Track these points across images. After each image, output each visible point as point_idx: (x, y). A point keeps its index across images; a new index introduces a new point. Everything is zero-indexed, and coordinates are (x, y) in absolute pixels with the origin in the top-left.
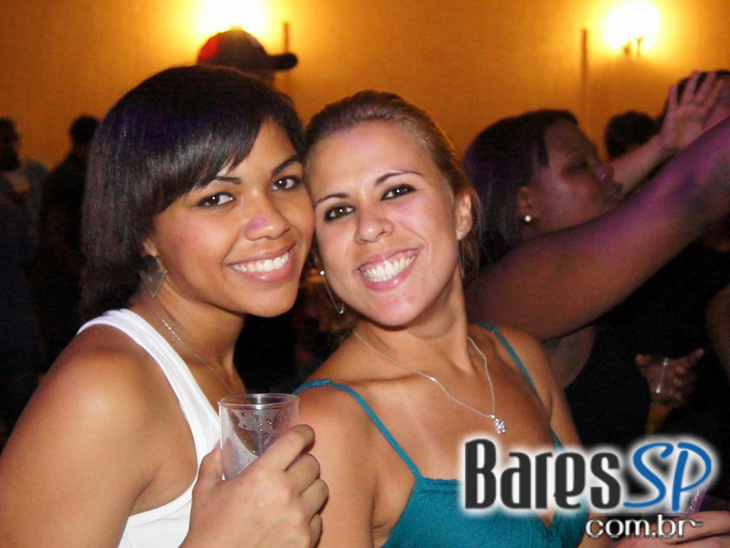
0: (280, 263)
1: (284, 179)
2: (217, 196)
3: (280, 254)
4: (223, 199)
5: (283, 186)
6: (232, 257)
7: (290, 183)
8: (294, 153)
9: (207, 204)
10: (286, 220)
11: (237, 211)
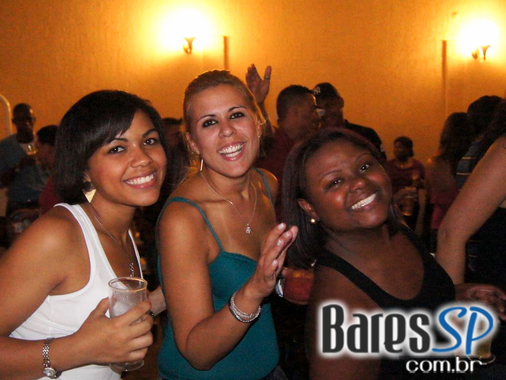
0: (148, 179)
1: (149, 140)
2: (117, 147)
3: (149, 174)
4: (120, 149)
5: (149, 143)
6: (125, 177)
7: (152, 141)
8: (153, 127)
9: (112, 152)
10: (151, 159)
11: (127, 154)
